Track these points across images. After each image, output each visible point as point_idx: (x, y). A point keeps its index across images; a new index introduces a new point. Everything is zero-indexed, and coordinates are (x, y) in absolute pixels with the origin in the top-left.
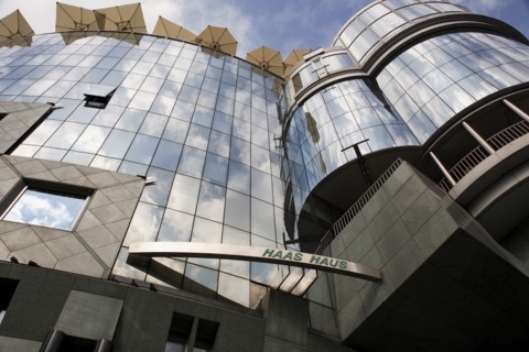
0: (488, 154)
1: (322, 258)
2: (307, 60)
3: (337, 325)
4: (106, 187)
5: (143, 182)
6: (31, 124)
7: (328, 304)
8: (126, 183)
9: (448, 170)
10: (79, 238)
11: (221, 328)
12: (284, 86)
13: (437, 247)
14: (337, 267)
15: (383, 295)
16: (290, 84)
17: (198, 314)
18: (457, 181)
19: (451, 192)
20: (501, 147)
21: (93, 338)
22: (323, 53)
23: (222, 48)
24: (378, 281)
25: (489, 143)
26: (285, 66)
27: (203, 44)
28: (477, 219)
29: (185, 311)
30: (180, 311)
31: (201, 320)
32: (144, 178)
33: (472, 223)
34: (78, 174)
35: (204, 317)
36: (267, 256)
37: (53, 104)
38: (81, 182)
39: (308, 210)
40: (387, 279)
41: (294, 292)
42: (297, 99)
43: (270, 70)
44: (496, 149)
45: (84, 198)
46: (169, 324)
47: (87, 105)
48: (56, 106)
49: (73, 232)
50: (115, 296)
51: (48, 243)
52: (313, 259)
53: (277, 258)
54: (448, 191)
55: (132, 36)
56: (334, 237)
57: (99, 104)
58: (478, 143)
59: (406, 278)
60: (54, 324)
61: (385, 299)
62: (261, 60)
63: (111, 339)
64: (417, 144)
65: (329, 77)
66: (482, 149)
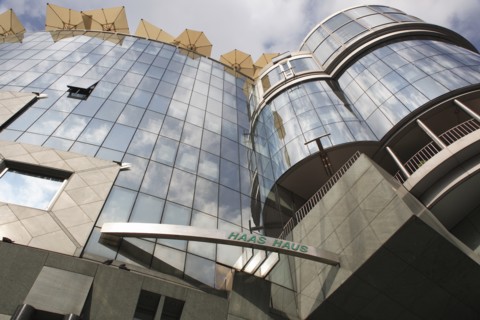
0: (440, 149)
1: (285, 242)
2: (275, 63)
3: (297, 306)
4: (83, 171)
5: (119, 167)
6: (15, 112)
7: (290, 286)
8: (102, 168)
9: (403, 163)
10: (55, 218)
11: (186, 306)
12: (254, 86)
13: (393, 233)
14: (298, 251)
15: (342, 276)
16: (259, 84)
17: (165, 292)
18: (411, 173)
19: (406, 184)
20: (452, 142)
21: (61, 313)
22: (290, 56)
23: (198, 51)
24: (336, 265)
25: (441, 139)
26: (255, 68)
27: (180, 45)
28: (429, 208)
29: (152, 289)
30: (148, 289)
31: (167, 298)
32: (120, 164)
33: (425, 213)
34: (57, 158)
35: (170, 295)
36: (232, 239)
37: (38, 94)
38: (59, 165)
39: (273, 198)
40: (345, 263)
41: (257, 274)
42: (265, 97)
43: (241, 71)
44: (447, 144)
45: (62, 180)
46: (136, 302)
47: (70, 96)
48: (41, 95)
49: (49, 211)
50: (85, 273)
51: (24, 222)
52: (276, 242)
53: (241, 241)
54: (402, 182)
55: (115, 36)
56: (296, 224)
57: (81, 96)
58: (430, 139)
59: (363, 262)
60: (24, 299)
61: (343, 282)
62: (233, 62)
63: (79, 314)
64: (375, 139)
65: (295, 77)
66: (434, 144)
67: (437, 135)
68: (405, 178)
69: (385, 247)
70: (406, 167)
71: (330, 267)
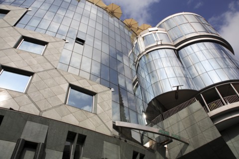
0: (224, 105)
2: (150, 31)
12: (137, 38)
15: (190, 149)
18: (211, 110)
19: (208, 114)
22: (157, 30)
24: (187, 144)
26: (138, 29)
40: (191, 144)
44: (227, 103)
56: (163, 120)
61: (190, 151)
64: (197, 90)
65: (162, 45)
66: (221, 100)
67: (223, 97)
68: (208, 112)
69: (208, 144)
70: (208, 105)
71: (183, 144)
